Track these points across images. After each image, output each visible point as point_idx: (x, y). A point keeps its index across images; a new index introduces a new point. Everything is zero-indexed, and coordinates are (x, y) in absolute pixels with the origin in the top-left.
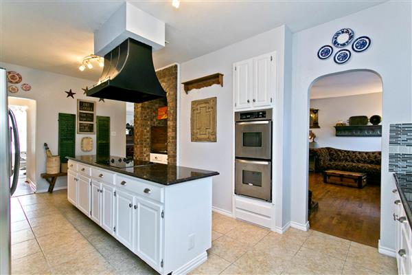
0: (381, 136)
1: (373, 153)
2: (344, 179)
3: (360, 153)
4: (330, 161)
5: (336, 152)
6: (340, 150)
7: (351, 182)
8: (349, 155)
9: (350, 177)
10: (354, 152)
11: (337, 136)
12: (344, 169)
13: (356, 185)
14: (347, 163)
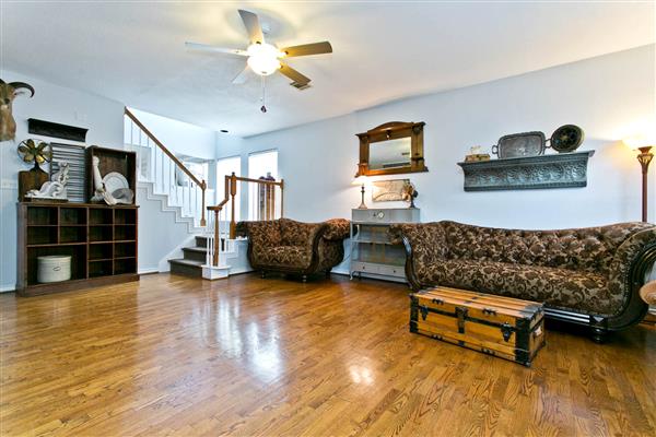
0: (584, 184)
1: (561, 234)
2: (469, 325)
3: (523, 234)
4: (449, 256)
5: (464, 233)
6: (473, 229)
7: (494, 340)
8: (496, 243)
9: (488, 319)
10: (508, 233)
11: (467, 189)
12: (477, 286)
13: (509, 349)
14: (490, 264)
